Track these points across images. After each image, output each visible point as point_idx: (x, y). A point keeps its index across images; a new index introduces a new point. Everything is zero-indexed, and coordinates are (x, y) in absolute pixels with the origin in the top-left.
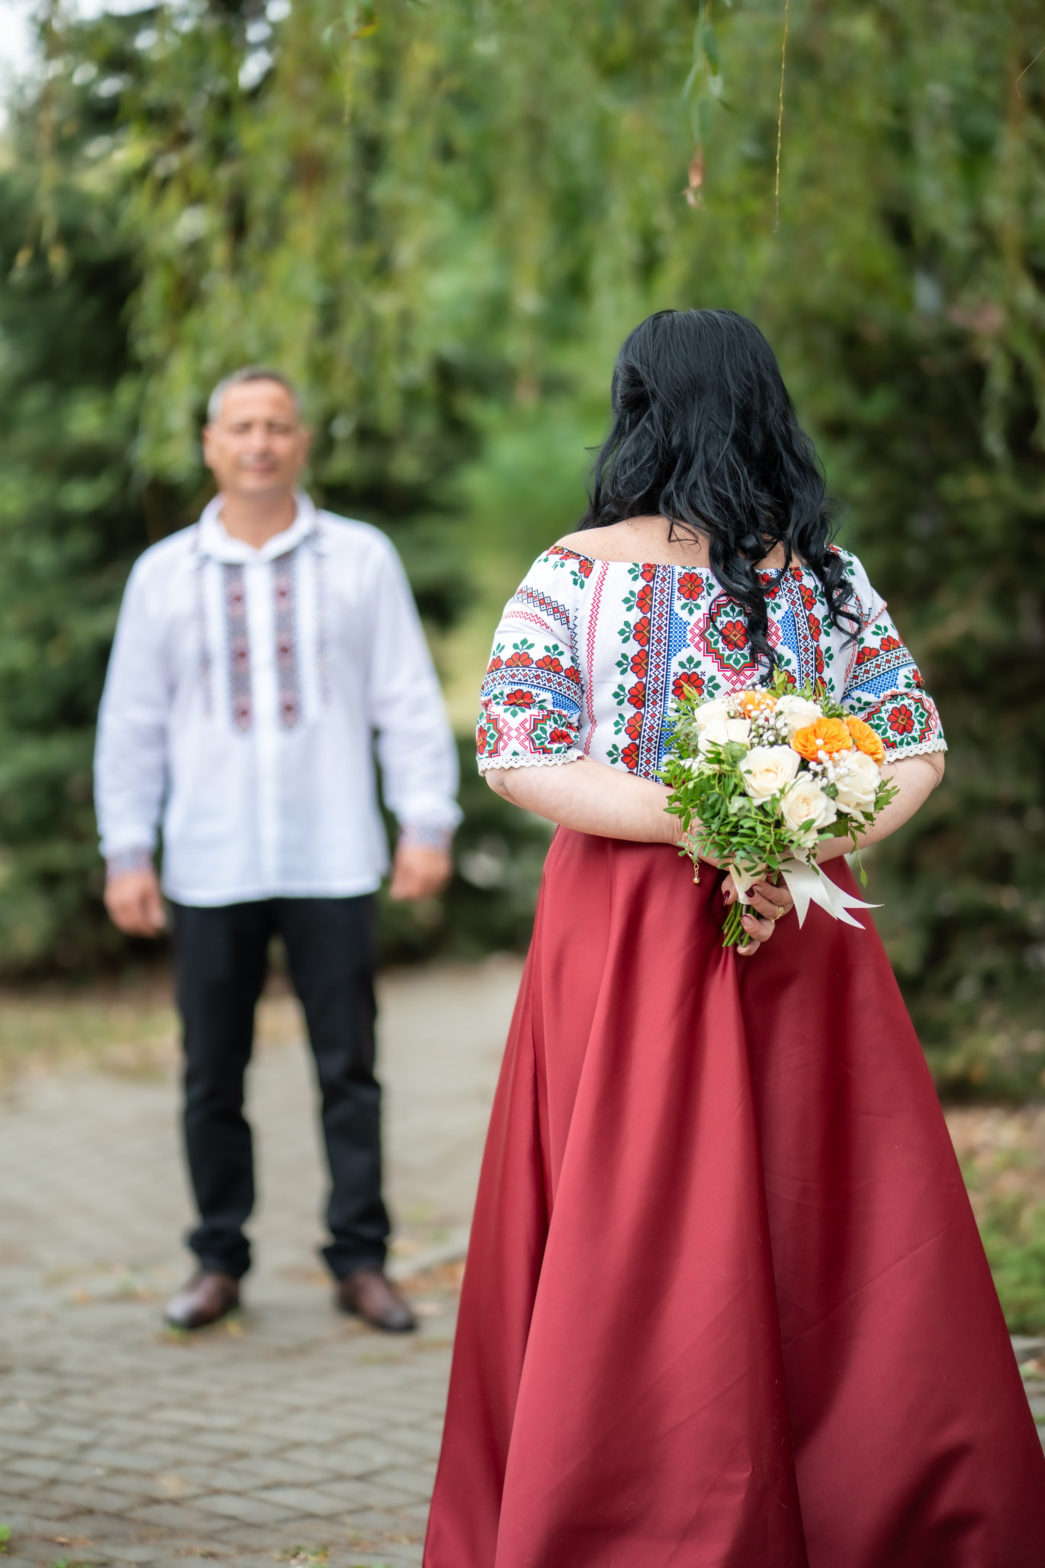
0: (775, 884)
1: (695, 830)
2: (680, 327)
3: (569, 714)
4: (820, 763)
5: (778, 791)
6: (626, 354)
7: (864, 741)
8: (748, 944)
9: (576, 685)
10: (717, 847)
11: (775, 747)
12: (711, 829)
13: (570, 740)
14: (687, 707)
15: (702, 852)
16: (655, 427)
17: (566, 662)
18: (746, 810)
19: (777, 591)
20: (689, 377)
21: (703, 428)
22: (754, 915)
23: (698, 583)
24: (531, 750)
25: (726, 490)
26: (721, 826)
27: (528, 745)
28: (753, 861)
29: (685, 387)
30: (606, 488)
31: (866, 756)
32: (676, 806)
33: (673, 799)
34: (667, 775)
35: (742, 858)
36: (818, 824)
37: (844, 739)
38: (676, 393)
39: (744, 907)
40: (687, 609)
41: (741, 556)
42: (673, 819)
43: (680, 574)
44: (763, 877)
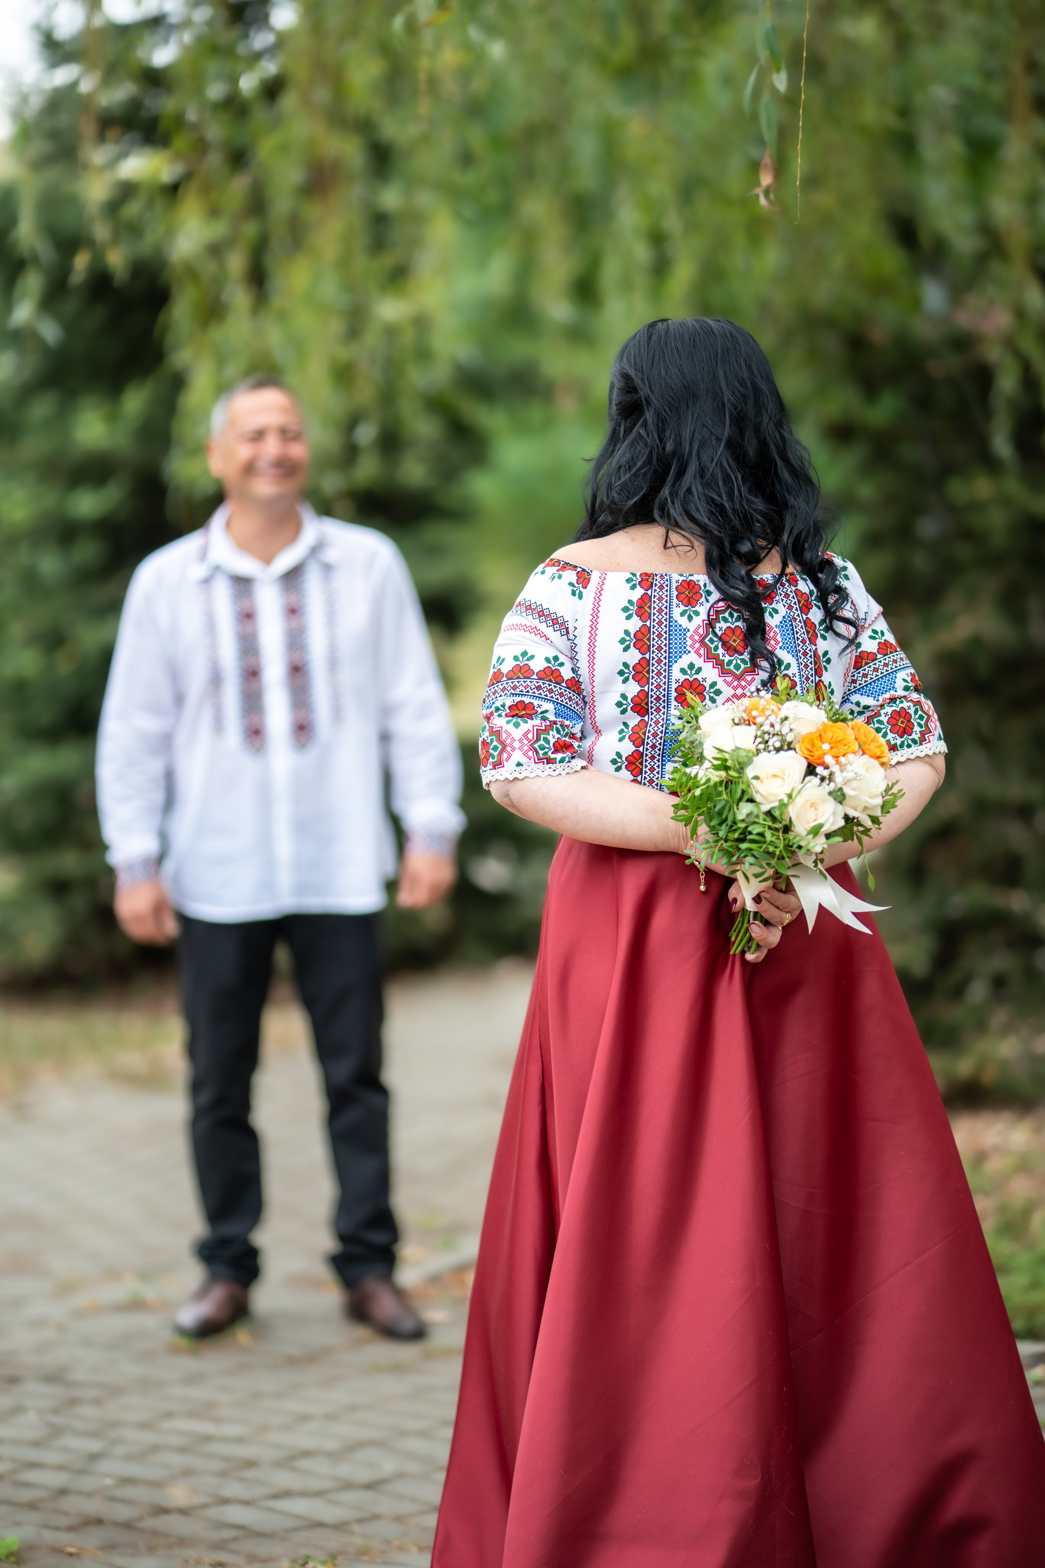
0: (784, 889)
1: (701, 838)
2: (675, 334)
3: (571, 724)
4: (827, 767)
5: (786, 796)
6: (621, 362)
7: (869, 745)
8: (756, 950)
9: (577, 696)
10: (725, 854)
11: (782, 753)
12: (718, 836)
13: (574, 750)
14: (690, 715)
15: (710, 860)
16: (649, 433)
17: (566, 673)
18: (754, 816)
19: (774, 596)
20: (683, 383)
21: (696, 435)
22: (761, 922)
23: (696, 590)
24: (535, 760)
25: (721, 497)
26: (728, 832)
27: (532, 756)
28: (762, 867)
29: (679, 393)
30: (602, 496)
31: (872, 760)
32: (681, 814)
33: (680, 807)
34: (672, 783)
35: (751, 864)
36: (826, 829)
37: (849, 743)
38: (670, 399)
39: (751, 913)
40: (686, 616)
41: (737, 561)
42: (678, 827)
43: (677, 581)
44: (770, 883)
